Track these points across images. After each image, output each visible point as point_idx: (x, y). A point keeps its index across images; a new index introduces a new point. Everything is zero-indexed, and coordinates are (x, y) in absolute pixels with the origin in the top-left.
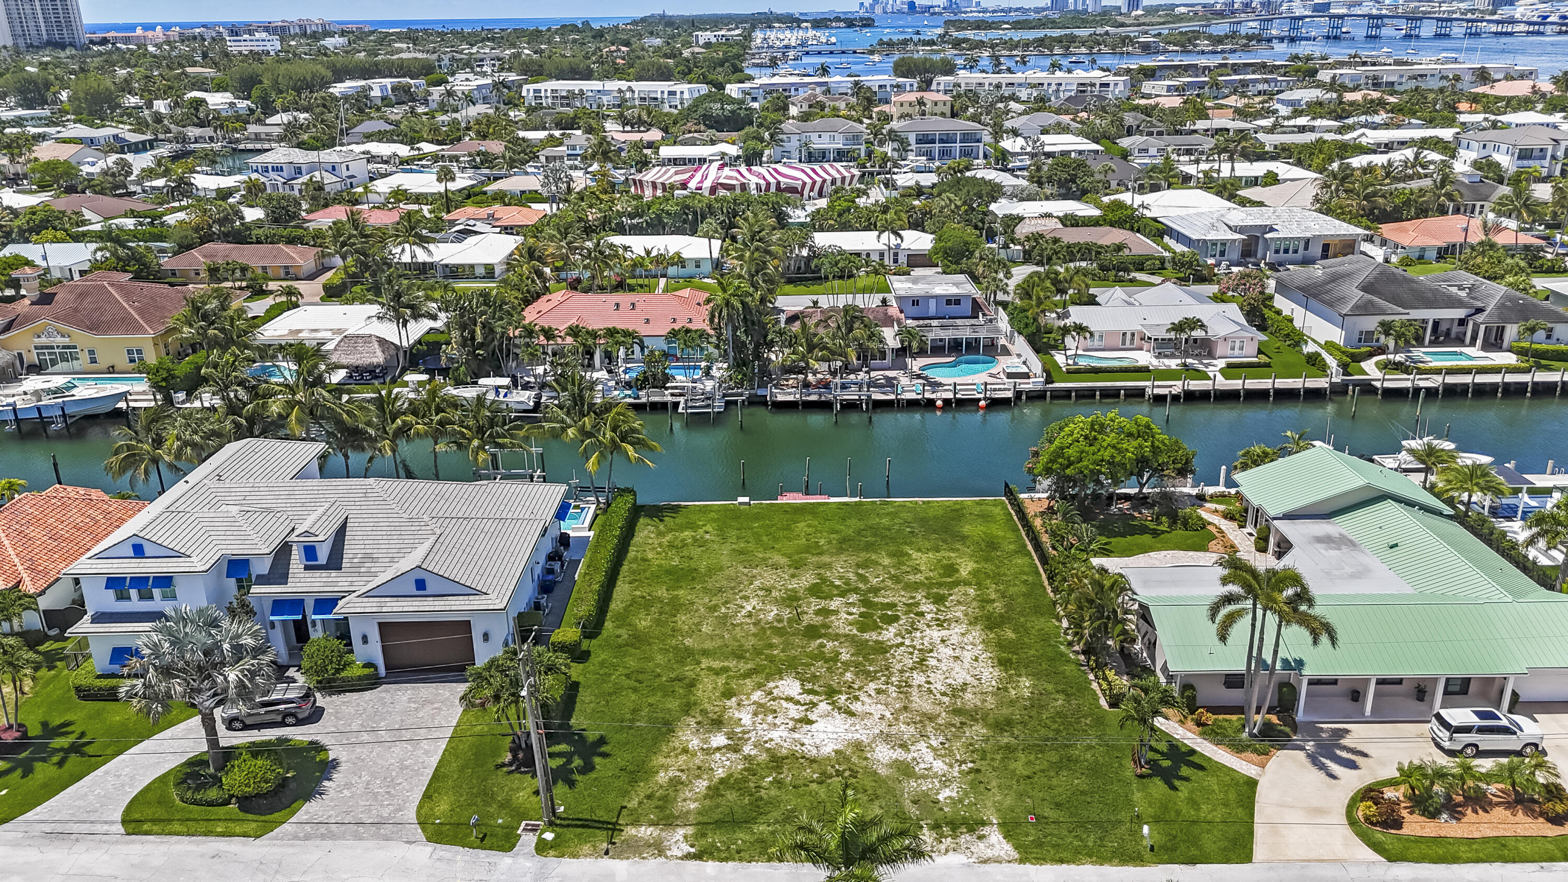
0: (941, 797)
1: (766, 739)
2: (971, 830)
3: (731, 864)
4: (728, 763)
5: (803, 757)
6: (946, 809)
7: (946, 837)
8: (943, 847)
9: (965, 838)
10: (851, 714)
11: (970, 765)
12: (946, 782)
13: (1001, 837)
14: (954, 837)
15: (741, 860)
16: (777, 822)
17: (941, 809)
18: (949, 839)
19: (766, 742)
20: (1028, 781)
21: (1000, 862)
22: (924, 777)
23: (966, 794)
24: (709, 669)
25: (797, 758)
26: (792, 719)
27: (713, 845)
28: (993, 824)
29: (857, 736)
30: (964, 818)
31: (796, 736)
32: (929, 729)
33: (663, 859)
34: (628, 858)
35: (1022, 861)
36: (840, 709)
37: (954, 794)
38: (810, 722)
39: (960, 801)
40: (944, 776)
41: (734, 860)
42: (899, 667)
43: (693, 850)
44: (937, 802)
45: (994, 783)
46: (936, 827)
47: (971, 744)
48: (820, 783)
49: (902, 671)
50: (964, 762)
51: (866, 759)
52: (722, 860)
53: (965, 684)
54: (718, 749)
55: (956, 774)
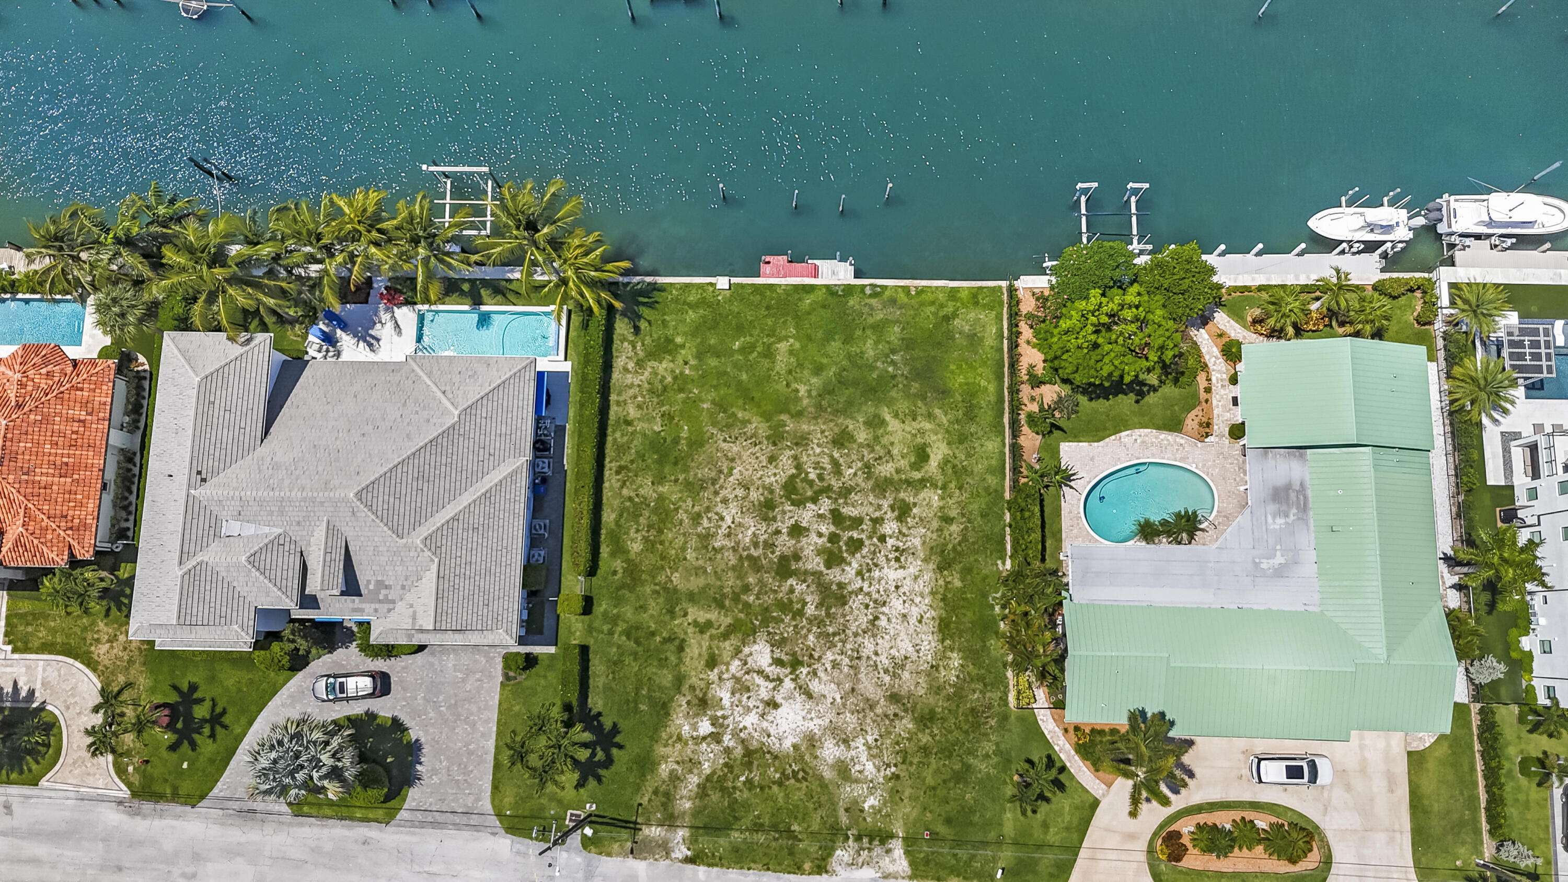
0: (866, 806)
1: (741, 726)
2: (883, 842)
3: (715, 869)
4: (711, 755)
5: (769, 752)
6: (869, 819)
7: (864, 850)
8: (860, 860)
9: (878, 850)
10: (809, 695)
11: (893, 769)
12: (872, 791)
13: (902, 851)
14: (870, 850)
15: (722, 866)
16: (747, 829)
17: (865, 819)
18: (866, 852)
19: (741, 730)
20: (932, 793)
21: (897, 878)
22: (857, 781)
23: (885, 804)
24: (696, 623)
25: (764, 753)
26: (762, 701)
27: (702, 851)
28: (898, 837)
29: (811, 725)
30: (880, 830)
31: (765, 724)
32: (868, 721)
33: (668, 862)
34: (645, 859)
35: (910, 878)
36: (800, 688)
37: (877, 803)
38: (776, 706)
39: (880, 811)
40: (871, 781)
41: (717, 865)
42: (854, 629)
43: (689, 853)
44: (862, 811)
45: (907, 793)
46: (858, 838)
47: (898, 743)
48: (780, 784)
49: (856, 635)
50: (888, 765)
51: (816, 757)
52: (709, 865)
53: (906, 658)
54: (704, 738)
55: (881, 780)
